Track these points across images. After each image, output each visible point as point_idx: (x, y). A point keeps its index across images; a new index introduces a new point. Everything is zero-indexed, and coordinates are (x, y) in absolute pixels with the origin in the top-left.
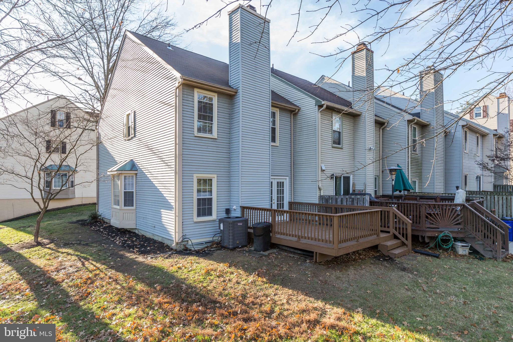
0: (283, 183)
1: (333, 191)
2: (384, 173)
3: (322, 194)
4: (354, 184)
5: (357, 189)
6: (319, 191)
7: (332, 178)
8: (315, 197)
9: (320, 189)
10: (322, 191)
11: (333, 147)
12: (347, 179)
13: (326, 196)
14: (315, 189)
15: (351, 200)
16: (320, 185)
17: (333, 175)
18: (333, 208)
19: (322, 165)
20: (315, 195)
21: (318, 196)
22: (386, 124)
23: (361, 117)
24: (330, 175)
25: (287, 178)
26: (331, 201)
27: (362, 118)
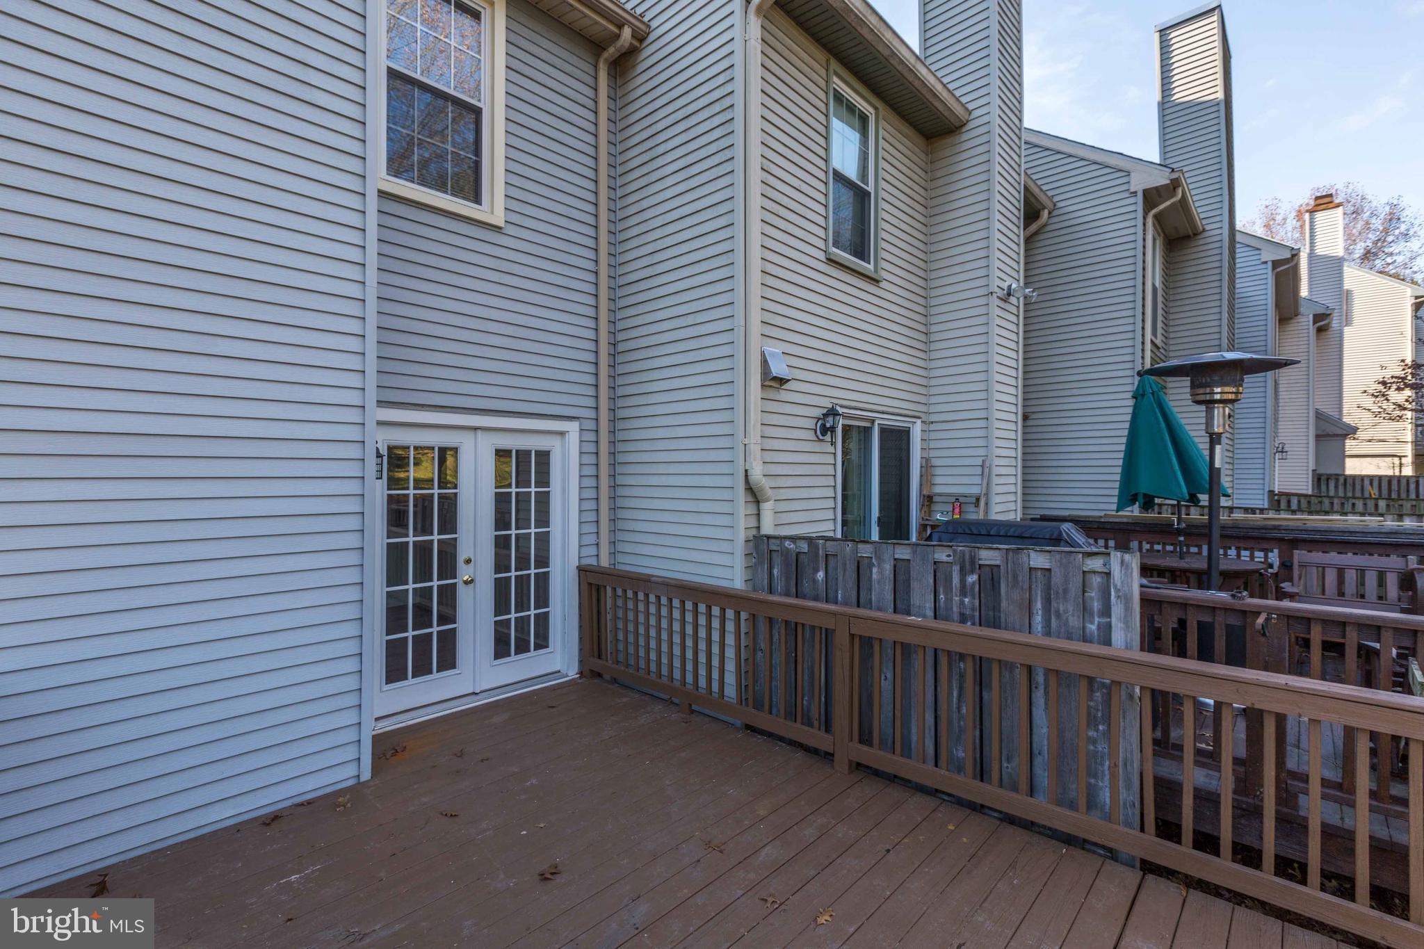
0: (543, 457)
1: (830, 504)
2: (1030, 423)
3: (768, 528)
4: (927, 467)
5: (938, 490)
6: (752, 509)
7: (824, 430)
8: (725, 547)
9: (754, 495)
10: (767, 507)
11: (831, 261)
12: (896, 441)
13: (793, 539)
14: (726, 495)
15: (972, 578)
16: (757, 472)
17: (832, 412)
18: (842, 639)
19: (767, 349)
20: (726, 534)
21: (742, 535)
22: (1045, 214)
23: (965, 137)
24: (818, 412)
25: (573, 428)
26: (821, 575)
27: (970, 137)
